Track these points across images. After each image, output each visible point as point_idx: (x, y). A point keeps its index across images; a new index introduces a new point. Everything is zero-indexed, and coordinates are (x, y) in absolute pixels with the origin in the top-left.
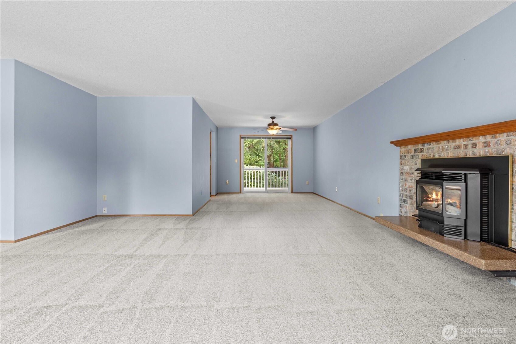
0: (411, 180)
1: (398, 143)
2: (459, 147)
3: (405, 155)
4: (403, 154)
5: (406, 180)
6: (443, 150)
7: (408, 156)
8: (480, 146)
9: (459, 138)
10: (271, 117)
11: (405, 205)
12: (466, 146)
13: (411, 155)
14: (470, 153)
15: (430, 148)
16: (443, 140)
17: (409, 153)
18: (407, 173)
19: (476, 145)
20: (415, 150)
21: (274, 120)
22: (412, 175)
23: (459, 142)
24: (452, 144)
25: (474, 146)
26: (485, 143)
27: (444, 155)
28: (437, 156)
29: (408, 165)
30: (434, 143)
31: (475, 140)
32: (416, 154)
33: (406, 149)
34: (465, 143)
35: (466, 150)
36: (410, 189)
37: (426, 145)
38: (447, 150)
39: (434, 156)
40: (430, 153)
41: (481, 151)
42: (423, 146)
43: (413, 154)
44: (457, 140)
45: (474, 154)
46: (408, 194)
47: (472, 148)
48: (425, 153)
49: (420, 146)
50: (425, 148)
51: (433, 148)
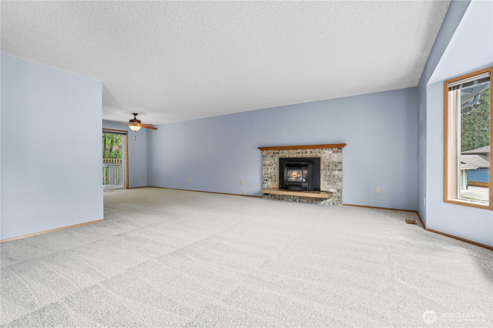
0: (271, 168)
1: (262, 149)
2: (299, 153)
3: (267, 155)
4: (265, 155)
5: (267, 169)
6: (291, 154)
7: (269, 156)
8: (308, 153)
9: (299, 149)
10: (133, 113)
11: (267, 182)
12: (302, 152)
13: (271, 155)
14: (304, 156)
15: (283, 152)
16: (291, 149)
17: (269, 154)
18: (268, 165)
19: (307, 152)
20: (274, 153)
21: (136, 117)
22: (272, 166)
23: (298, 151)
24: (295, 151)
25: (306, 153)
26: (310, 152)
27: (291, 156)
28: (287, 156)
29: (269, 161)
30: (286, 150)
31: (306, 150)
32: (274, 155)
33: (267, 152)
34: (302, 151)
35: (302, 154)
36: (271, 173)
37: (281, 151)
38: (293, 154)
39: (286, 156)
40: (283, 155)
41: (309, 155)
42: (279, 151)
43: (272, 155)
44: (298, 150)
45: (306, 156)
46: (269, 176)
47: (305, 153)
48: (280, 155)
49: (277, 151)
50: (280, 152)
51: (285, 152)
